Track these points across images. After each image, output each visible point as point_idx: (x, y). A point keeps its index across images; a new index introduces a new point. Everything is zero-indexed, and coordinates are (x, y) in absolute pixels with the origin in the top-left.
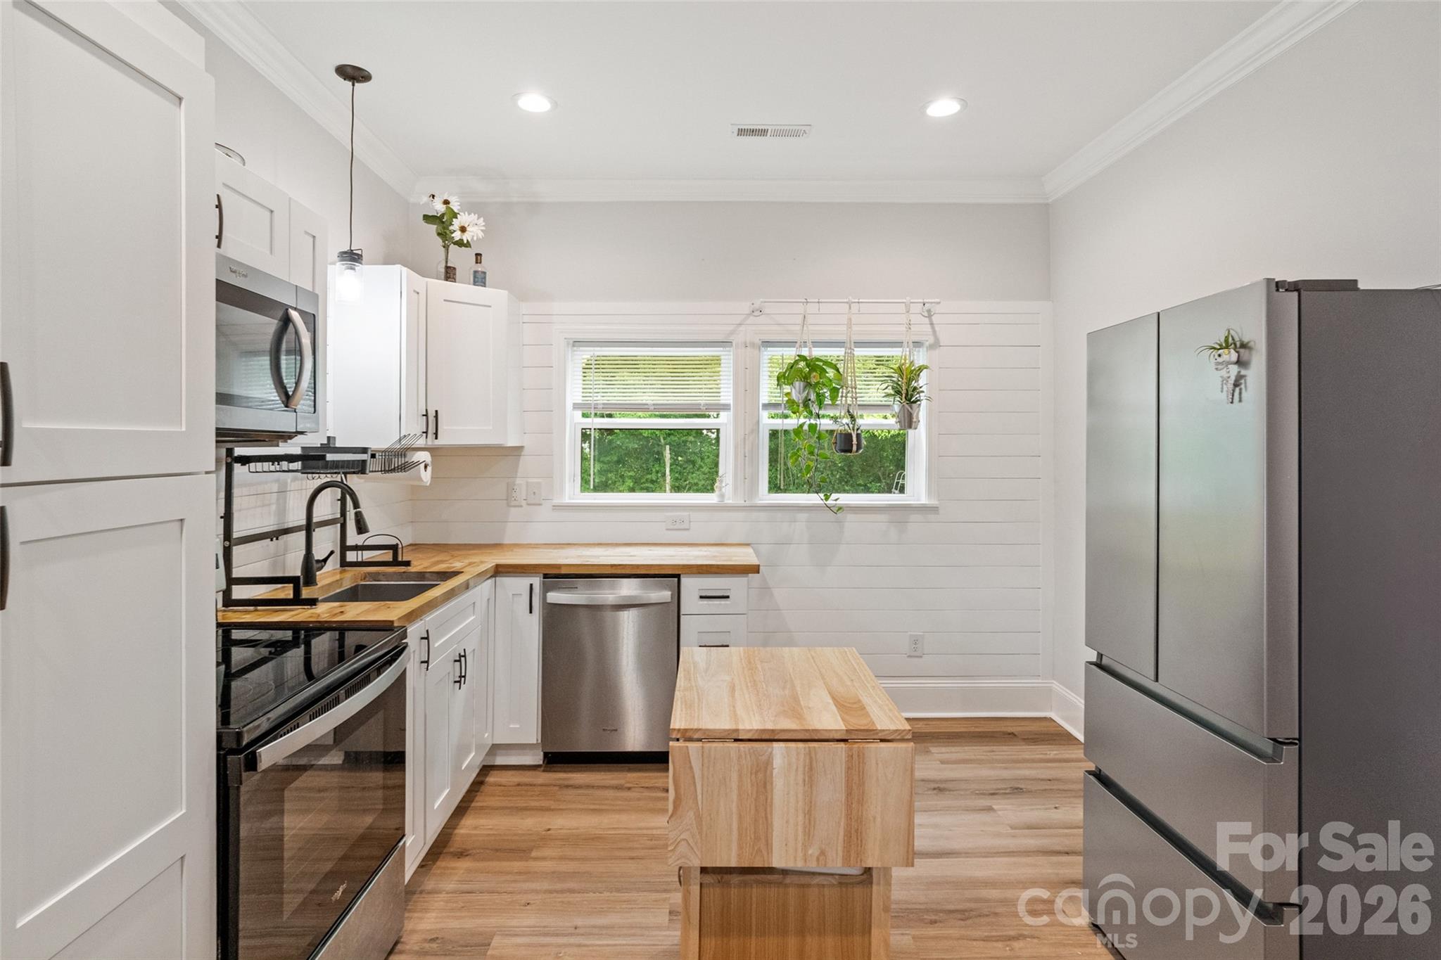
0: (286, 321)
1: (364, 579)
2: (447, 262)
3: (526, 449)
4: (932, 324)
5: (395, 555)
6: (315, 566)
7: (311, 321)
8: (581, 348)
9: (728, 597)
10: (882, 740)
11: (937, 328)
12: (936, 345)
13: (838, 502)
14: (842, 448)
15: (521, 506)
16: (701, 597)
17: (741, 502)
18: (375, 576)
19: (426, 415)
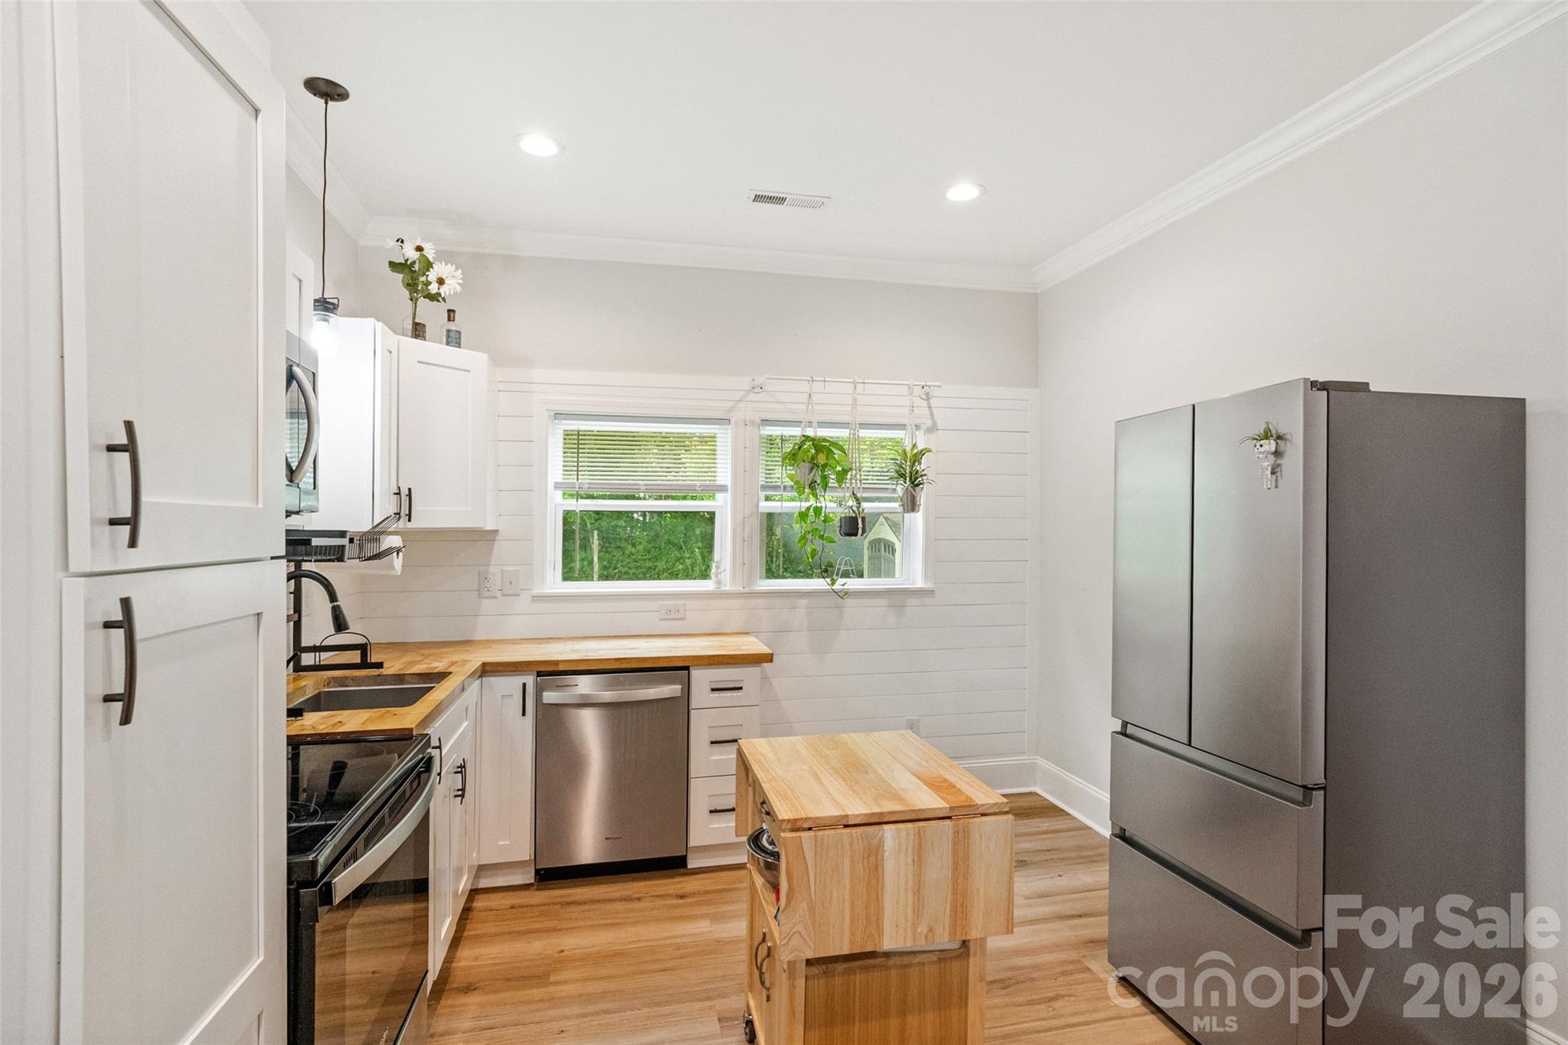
1: (328, 685)
2: (416, 316)
3: (500, 532)
4: (930, 407)
5: (364, 656)
8: (563, 422)
9: (741, 688)
10: (983, 815)
11: (935, 411)
12: (933, 429)
14: (848, 531)
15: (496, 597)
16: (713, 690)
17: (740, 589)
18: (341, 681)
19: (399, 494)
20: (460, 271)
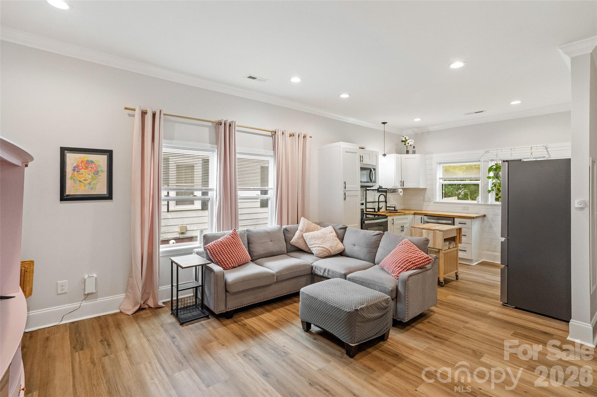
0: (371, 170)
2: (407, 149)
3: (427, 189)
4: (547, 151)
5: (395, 209)
6: (380, 209)
7: (374, 169)
8: (442, 164)
9: (465, 224)
11: (550, 152)
12: (549, 157)
15: (426, 202)
16: (459, 224)
17: (483, 203)
19: (401, 182)
20: (413, 140)
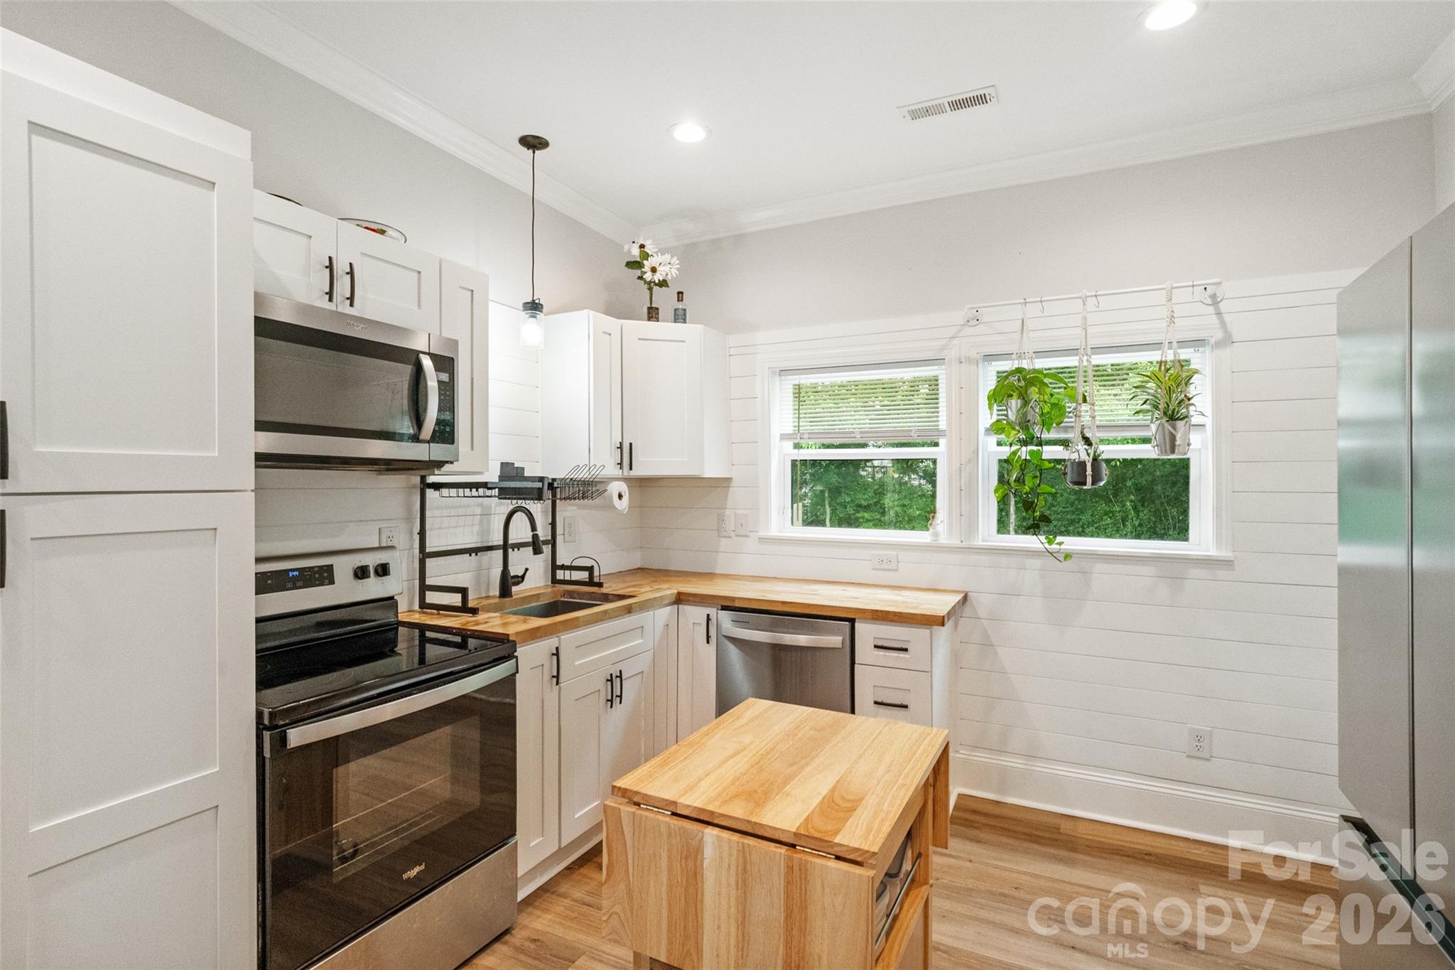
1: (564, 595)
2: (651, 303)
3: (733, 480)
4: (1219, 314)
5: (591, 576)
6: (511, 581)
9: (906, 650)
11: (1227, 318)
12: (1227, 340)
13: (1062, 547)
14: (1075, 480)
15: (731, 537)
16: (876, 646)
17: (955, 542)
18: (572, 594)
19: (621, 447)
20: (676, 257)
